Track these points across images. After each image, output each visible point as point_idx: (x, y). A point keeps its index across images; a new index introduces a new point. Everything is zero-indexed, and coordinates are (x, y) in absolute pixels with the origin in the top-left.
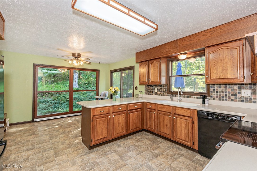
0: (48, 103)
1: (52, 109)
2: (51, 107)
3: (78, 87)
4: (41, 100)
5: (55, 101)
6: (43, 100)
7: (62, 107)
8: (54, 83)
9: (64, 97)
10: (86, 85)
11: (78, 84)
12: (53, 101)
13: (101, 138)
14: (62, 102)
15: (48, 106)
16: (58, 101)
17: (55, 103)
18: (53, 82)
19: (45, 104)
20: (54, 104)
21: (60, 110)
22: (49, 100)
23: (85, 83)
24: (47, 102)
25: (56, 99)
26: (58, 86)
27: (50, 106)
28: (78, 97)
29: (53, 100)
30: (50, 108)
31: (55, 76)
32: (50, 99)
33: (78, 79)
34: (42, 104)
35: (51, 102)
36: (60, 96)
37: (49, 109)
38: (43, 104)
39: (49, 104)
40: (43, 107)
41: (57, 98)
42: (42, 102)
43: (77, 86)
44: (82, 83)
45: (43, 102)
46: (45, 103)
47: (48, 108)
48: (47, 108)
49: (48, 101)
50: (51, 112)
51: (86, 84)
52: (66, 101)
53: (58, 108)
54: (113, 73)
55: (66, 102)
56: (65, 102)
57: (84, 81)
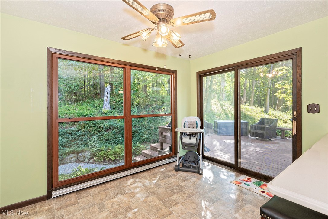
0: (71, 136)
1: (78, 145)
2: (76, 142)
3: (110, 108)
4: (60, 131)
5: (82, 132)
6: (63, 131)
7: (92, 142)
9: (94, 124)
11: (110, 104)
12: (78, 133)
14: (92, 134)
15: (71, 141)
16: (86, 132)
17: (82, 136)
18: (76, 101)
19: (66, 138)
20: (80, 136)
21: (90, 147)
22: (73, 131)
23: (120, 102)
24: (69, 134)
25: (82, 129)
26: (83, 107)
27: (74, 140)
28: (115, 125)
29: (79, 131)
30: (75, 144)
33: (110, 97)
34: (62, 136)
35: (75, 134)
37: (74, 147)
38: (63, 138)
39: (73, 137)
40: (63, 143)
41: (84, 127)
42: (62, 134)
44: (116, 102)
45: (64, 134)
46: (66, 136)
47: (71, 143)
48: (69, 144)
49: (71, 131)
50: (77, 151)
52: (98, 131)
53: (87, 144)
54: (205, 78)
55: (98, 133)
56: (96, 134)
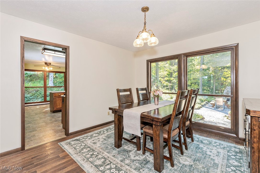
8: (31, 83)
9: (40, 93)
10: (61, 84)
13: (59, 107)
14: (38, 98)
15: (26, 101)
16: (35, 97)
18: (30, 81)
25: (33, 96)
26: (35, 84)
29: (31, 96)
31: (31, 76)
32: (28, 95)
36: (36, 93)
41: (34, 94)
43: (53, 84)
44: (57, 82)
49: (27, 96)
51: (61, 82)
56: (41, 98)
57: (59, 80)
